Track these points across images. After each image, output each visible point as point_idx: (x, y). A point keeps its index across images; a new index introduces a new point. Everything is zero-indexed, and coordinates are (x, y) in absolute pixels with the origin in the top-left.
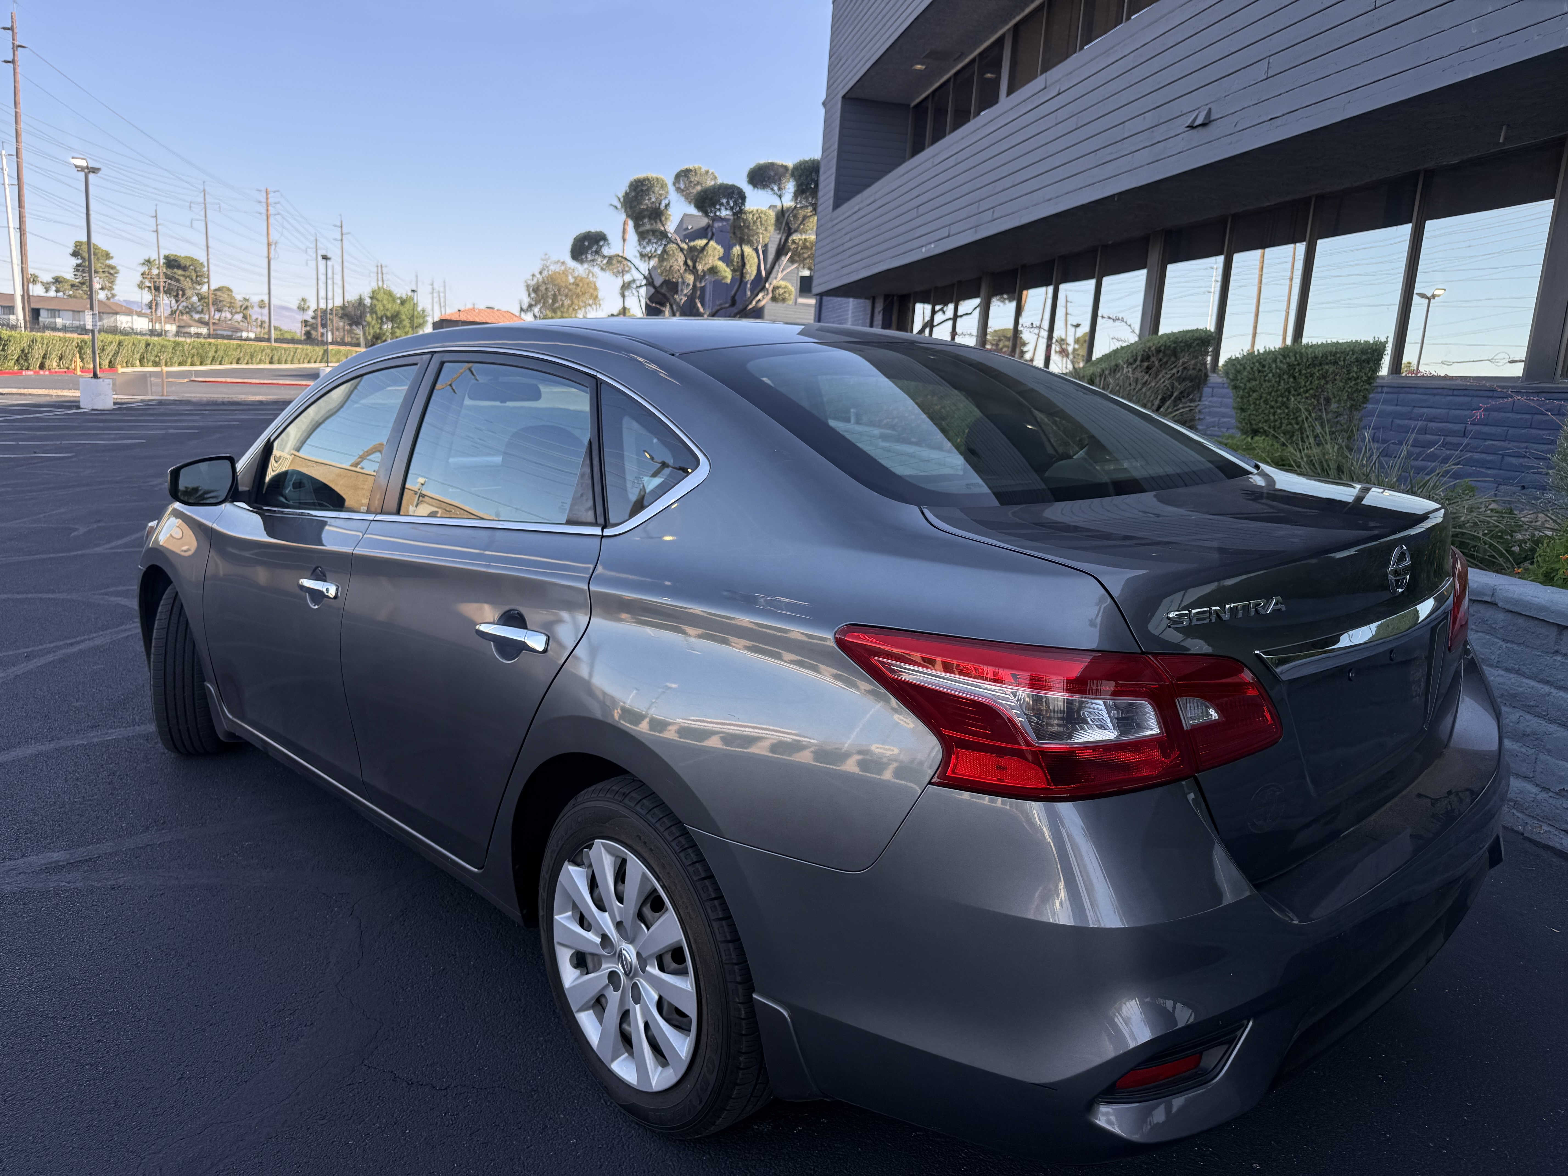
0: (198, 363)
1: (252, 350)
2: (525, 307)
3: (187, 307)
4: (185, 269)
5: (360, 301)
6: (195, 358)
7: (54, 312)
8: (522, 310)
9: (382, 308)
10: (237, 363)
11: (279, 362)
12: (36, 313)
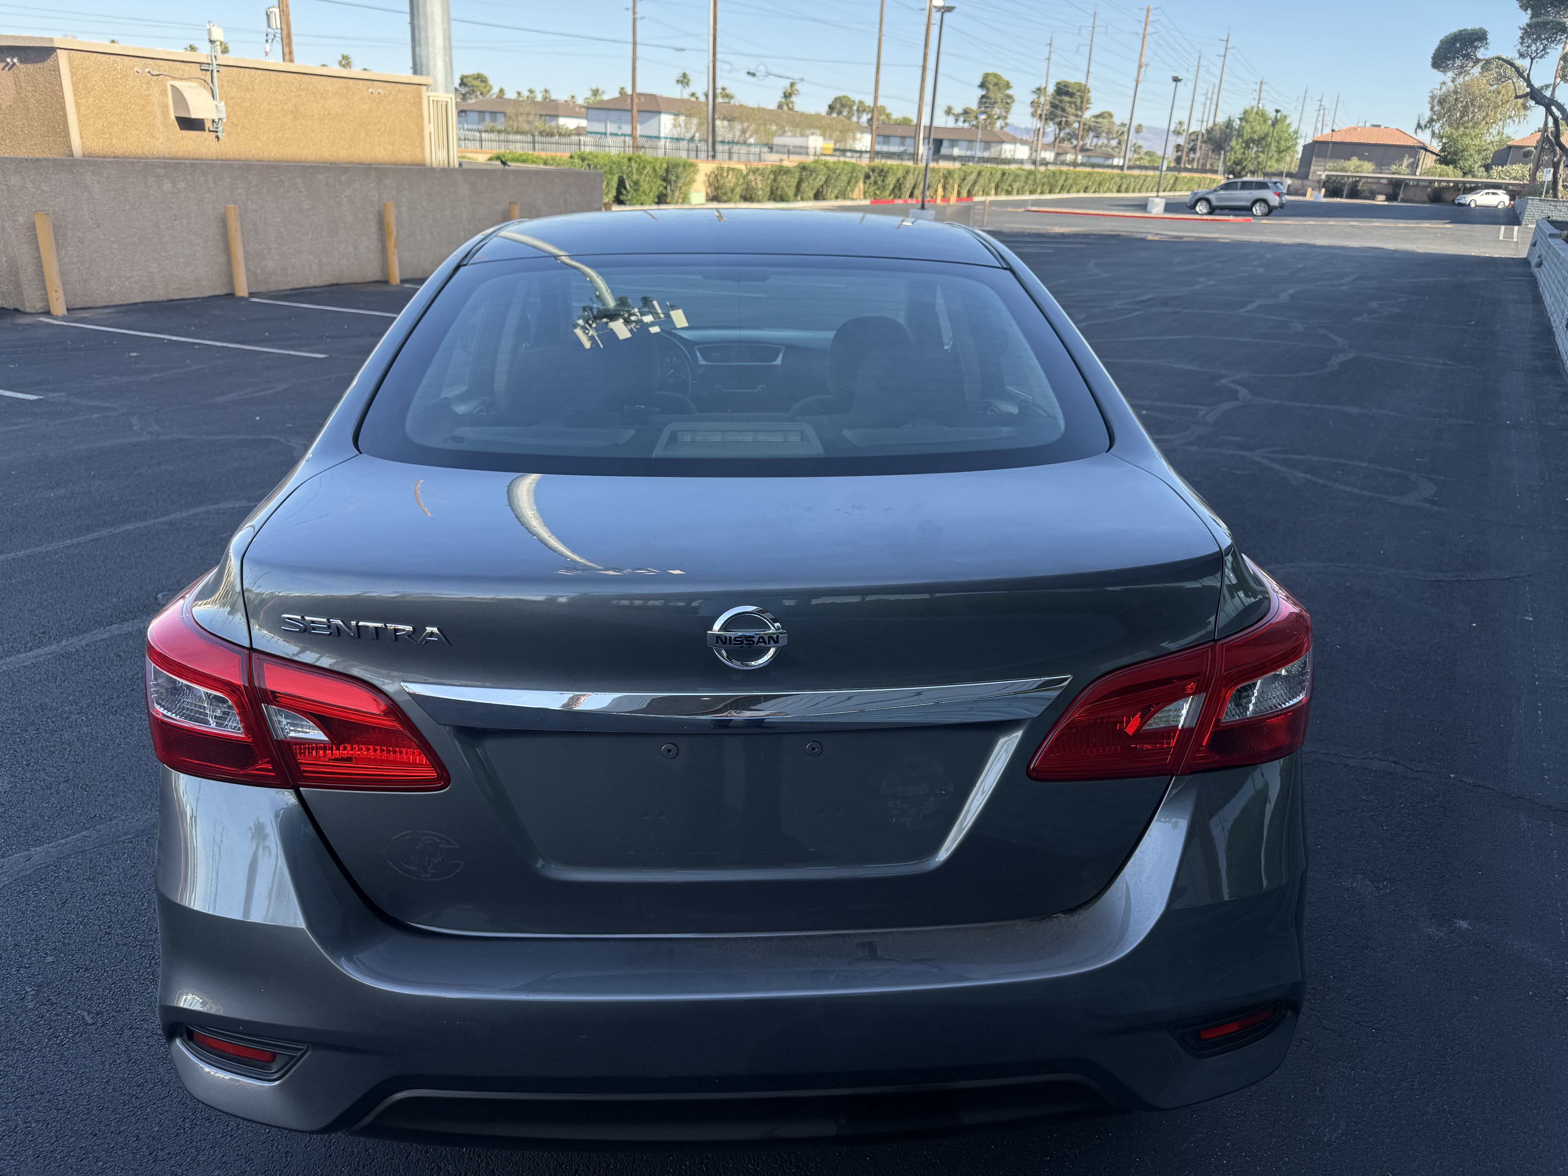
0: (1047, 191)
1: (1101, 179)
2: (1423, 123)
3: (1069, 134)
4: (1071, 95)
5: (1229, 124)
6: (1045, 187)
7: (954, 142)
8: (1419, 126)
9: (1249, 130)
10: (1085, 192)
11: (1127, 191)
12: (938, 143)
